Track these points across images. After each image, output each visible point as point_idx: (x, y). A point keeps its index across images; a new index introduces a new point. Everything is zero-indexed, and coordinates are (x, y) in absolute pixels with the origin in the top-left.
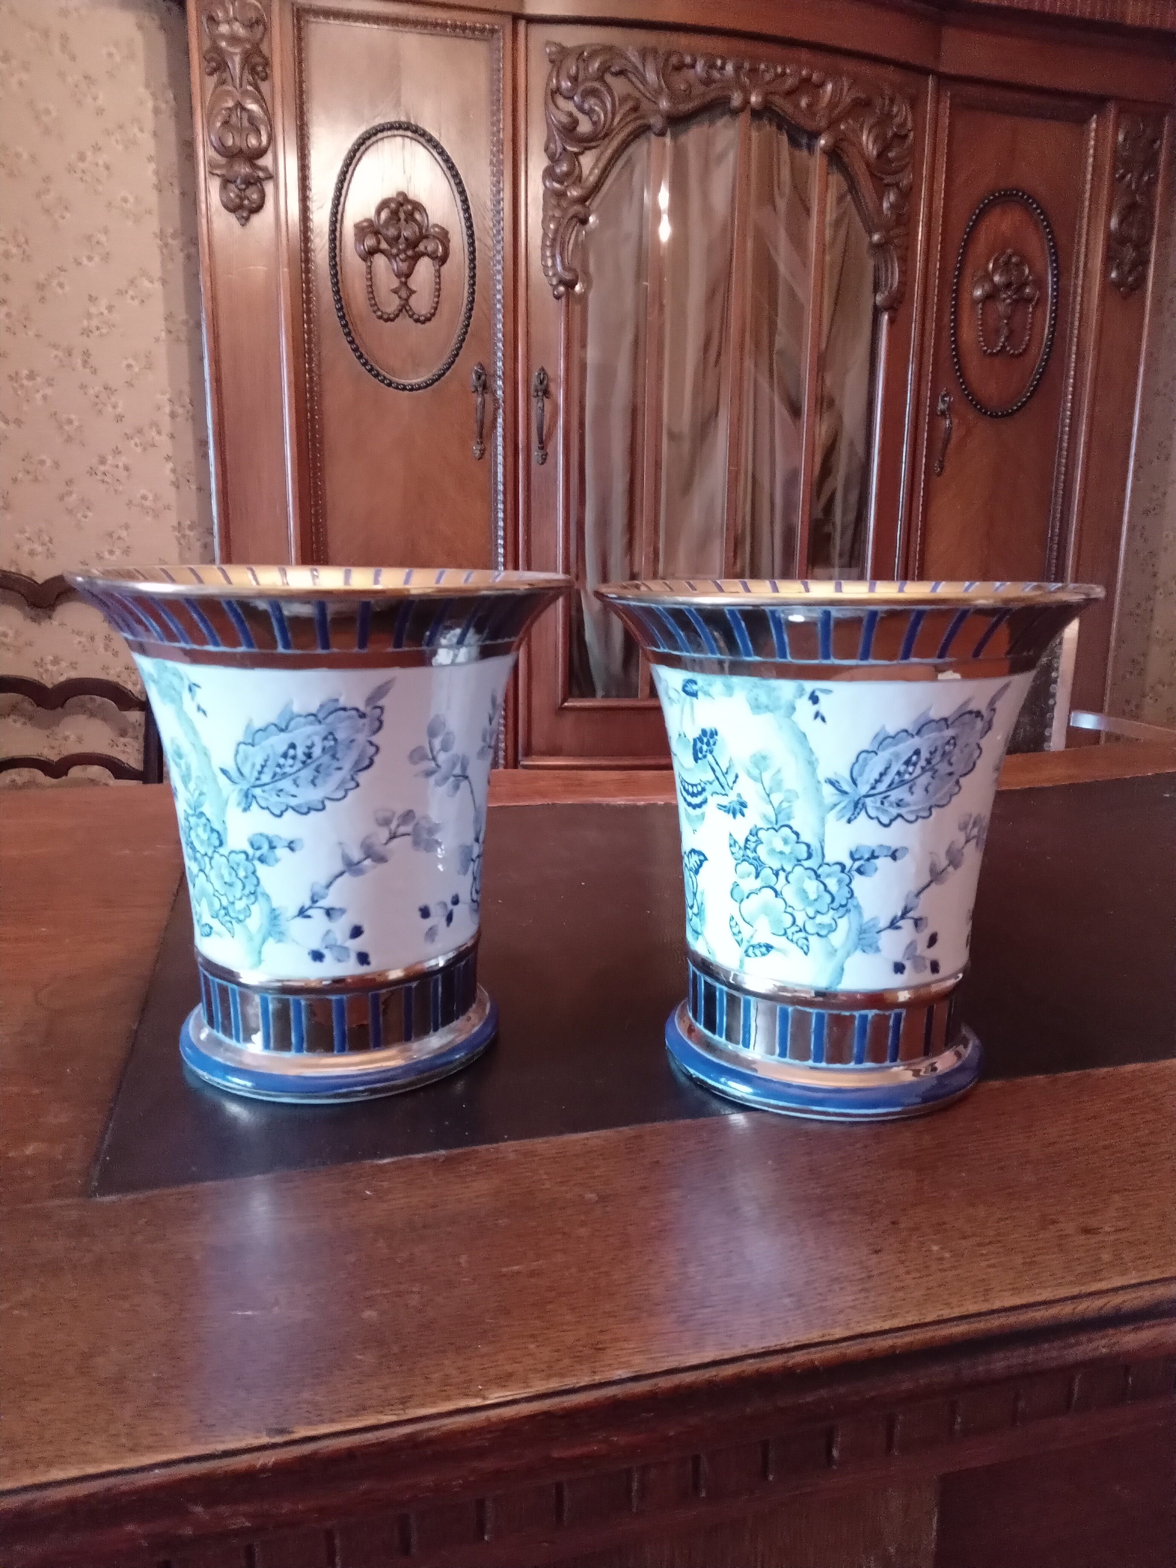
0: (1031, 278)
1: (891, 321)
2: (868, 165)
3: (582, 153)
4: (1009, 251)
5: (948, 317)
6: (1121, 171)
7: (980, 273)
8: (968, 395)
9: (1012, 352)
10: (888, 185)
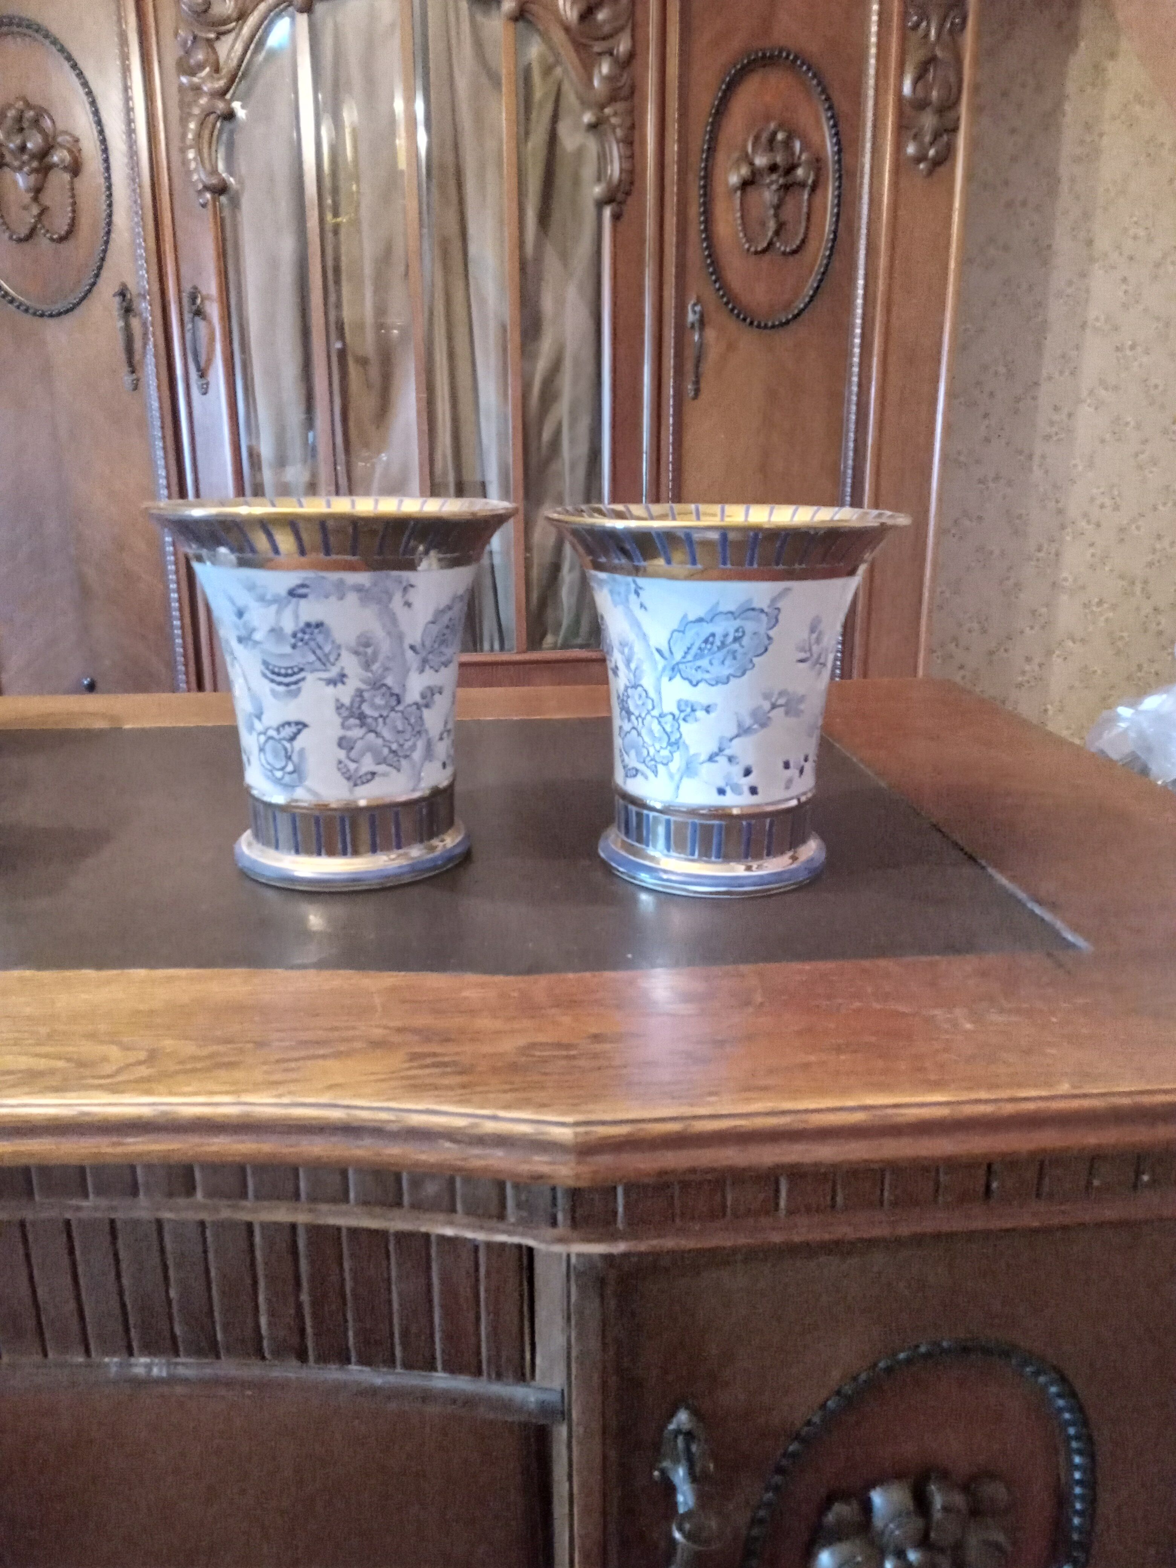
0: (803, 157)
1: (616, 217)
2: (567, 29)
3: (218, 38)
4: (772, 126)
5: (694, 210)
6: (915, 18)
7: (736, 155)
8: (727, 303)
9: (783, 248)
10: (600, 54)
